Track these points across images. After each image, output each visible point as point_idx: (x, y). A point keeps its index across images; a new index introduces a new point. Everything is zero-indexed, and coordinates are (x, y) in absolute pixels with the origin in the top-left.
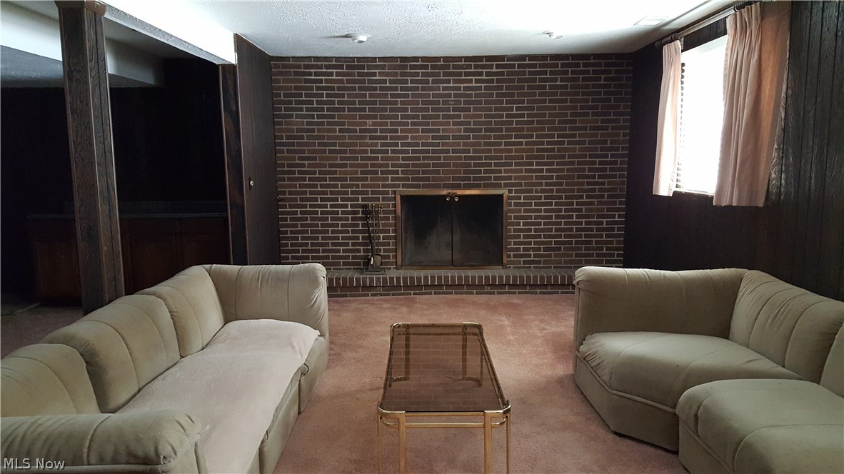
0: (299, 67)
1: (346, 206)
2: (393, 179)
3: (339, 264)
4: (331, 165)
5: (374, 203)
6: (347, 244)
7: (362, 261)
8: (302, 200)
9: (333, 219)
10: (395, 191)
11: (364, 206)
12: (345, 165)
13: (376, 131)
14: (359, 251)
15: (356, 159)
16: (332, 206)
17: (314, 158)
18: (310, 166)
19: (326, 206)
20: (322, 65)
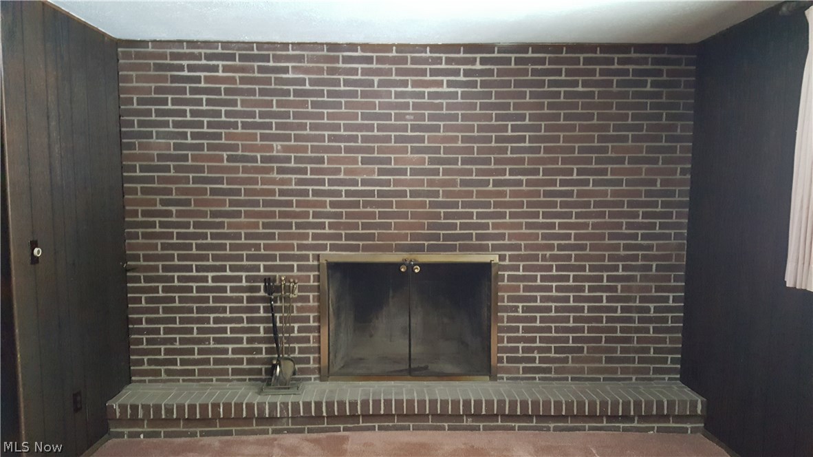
0: (163, 56)
1: (239, 279)
2: (315, 237)
3: (225, 372)
4: (214, 214)
5: (284, 275)
6: (240, 341)
7: (263, 367)
8: (165, 268)
9: (216, 300)
10: (319, 256)
11: (267, 280)
12: (238, 214)
13: (288, 160)
14: (259, 351)
15: (256, 204)
16: (215, 279)
17: (188, 203)
18: (179, 214)
19: (205, 279)
20: (200, 54)
